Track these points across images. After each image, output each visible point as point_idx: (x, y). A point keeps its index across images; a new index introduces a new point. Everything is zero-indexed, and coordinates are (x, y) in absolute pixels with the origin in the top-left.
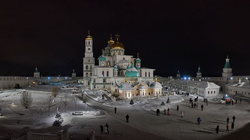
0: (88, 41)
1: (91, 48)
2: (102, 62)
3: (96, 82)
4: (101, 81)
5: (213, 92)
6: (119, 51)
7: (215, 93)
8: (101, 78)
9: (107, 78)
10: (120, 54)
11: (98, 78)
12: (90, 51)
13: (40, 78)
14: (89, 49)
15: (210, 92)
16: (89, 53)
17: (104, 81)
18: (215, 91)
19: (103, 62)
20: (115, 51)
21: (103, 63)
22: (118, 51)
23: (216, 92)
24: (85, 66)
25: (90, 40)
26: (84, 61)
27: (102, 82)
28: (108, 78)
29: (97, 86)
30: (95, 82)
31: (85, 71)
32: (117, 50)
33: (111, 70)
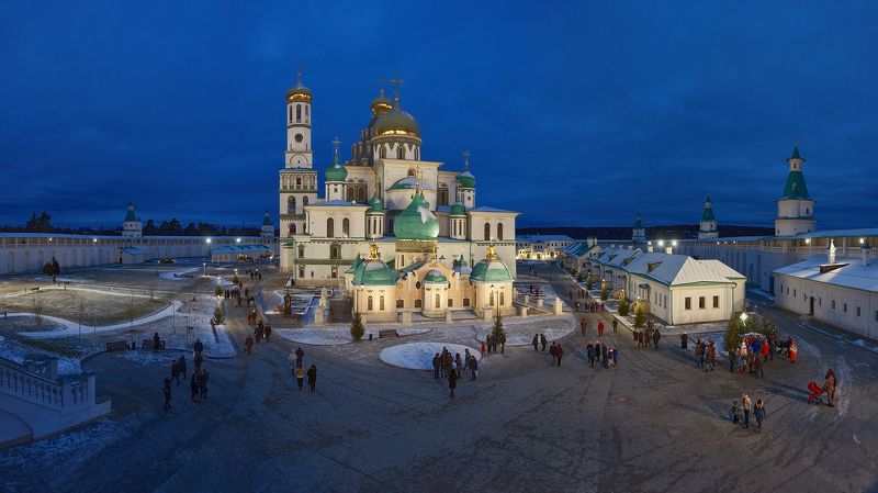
0: (294, 105)
1: (306, 133)
2: (332, 187)
3: (307, 256)
4: (323, 252)
5: (709, 302)
6: (401, 143)
7: (716, 304)
8: (323, 241)
9: (343, 242)
10: (401, 156)
11: (314, 241)
12: (301, 146)
13: (145, 241)
14: (299, 138)
15: (695, 303)
16: (300, 153)
17: (335, 252)
18: (716, 299)
19: (336, 185)
20: (387, 145)
21: (336, 190)
22: (396, 144)
23: (721, 302)
24: (284, 198)
25: (303, 105)
26: (281, 182)
27: (326, 255)
28: (348, 242)
29: (308, 269)
30: (301, 253)
31: (285, 217)
32: (392, 141)
33: (357, 214)
